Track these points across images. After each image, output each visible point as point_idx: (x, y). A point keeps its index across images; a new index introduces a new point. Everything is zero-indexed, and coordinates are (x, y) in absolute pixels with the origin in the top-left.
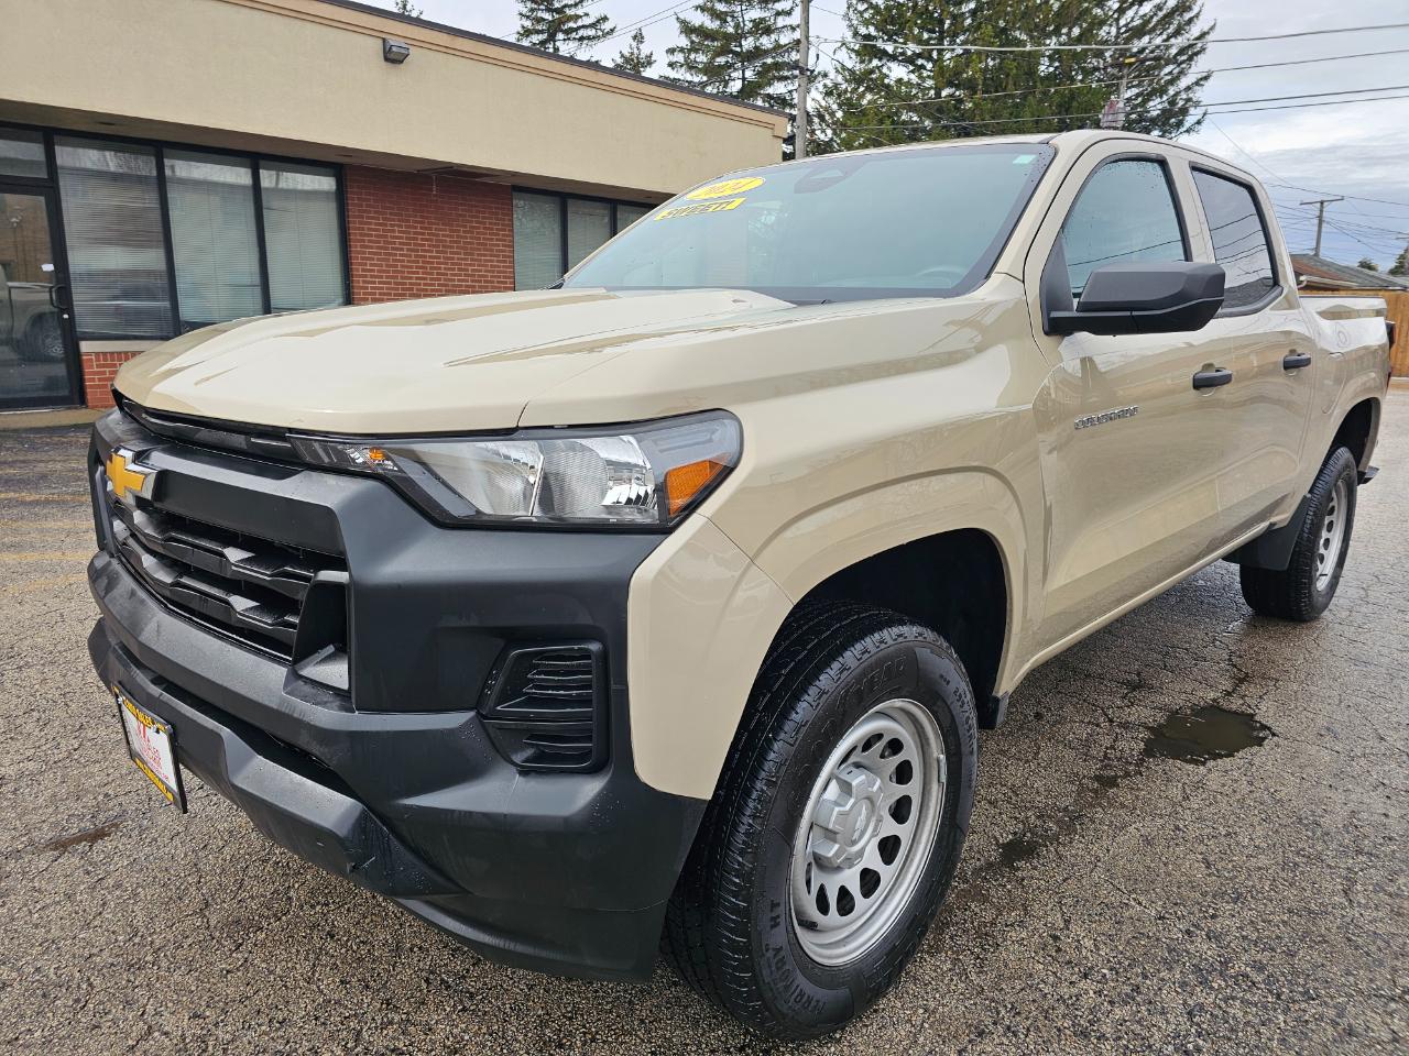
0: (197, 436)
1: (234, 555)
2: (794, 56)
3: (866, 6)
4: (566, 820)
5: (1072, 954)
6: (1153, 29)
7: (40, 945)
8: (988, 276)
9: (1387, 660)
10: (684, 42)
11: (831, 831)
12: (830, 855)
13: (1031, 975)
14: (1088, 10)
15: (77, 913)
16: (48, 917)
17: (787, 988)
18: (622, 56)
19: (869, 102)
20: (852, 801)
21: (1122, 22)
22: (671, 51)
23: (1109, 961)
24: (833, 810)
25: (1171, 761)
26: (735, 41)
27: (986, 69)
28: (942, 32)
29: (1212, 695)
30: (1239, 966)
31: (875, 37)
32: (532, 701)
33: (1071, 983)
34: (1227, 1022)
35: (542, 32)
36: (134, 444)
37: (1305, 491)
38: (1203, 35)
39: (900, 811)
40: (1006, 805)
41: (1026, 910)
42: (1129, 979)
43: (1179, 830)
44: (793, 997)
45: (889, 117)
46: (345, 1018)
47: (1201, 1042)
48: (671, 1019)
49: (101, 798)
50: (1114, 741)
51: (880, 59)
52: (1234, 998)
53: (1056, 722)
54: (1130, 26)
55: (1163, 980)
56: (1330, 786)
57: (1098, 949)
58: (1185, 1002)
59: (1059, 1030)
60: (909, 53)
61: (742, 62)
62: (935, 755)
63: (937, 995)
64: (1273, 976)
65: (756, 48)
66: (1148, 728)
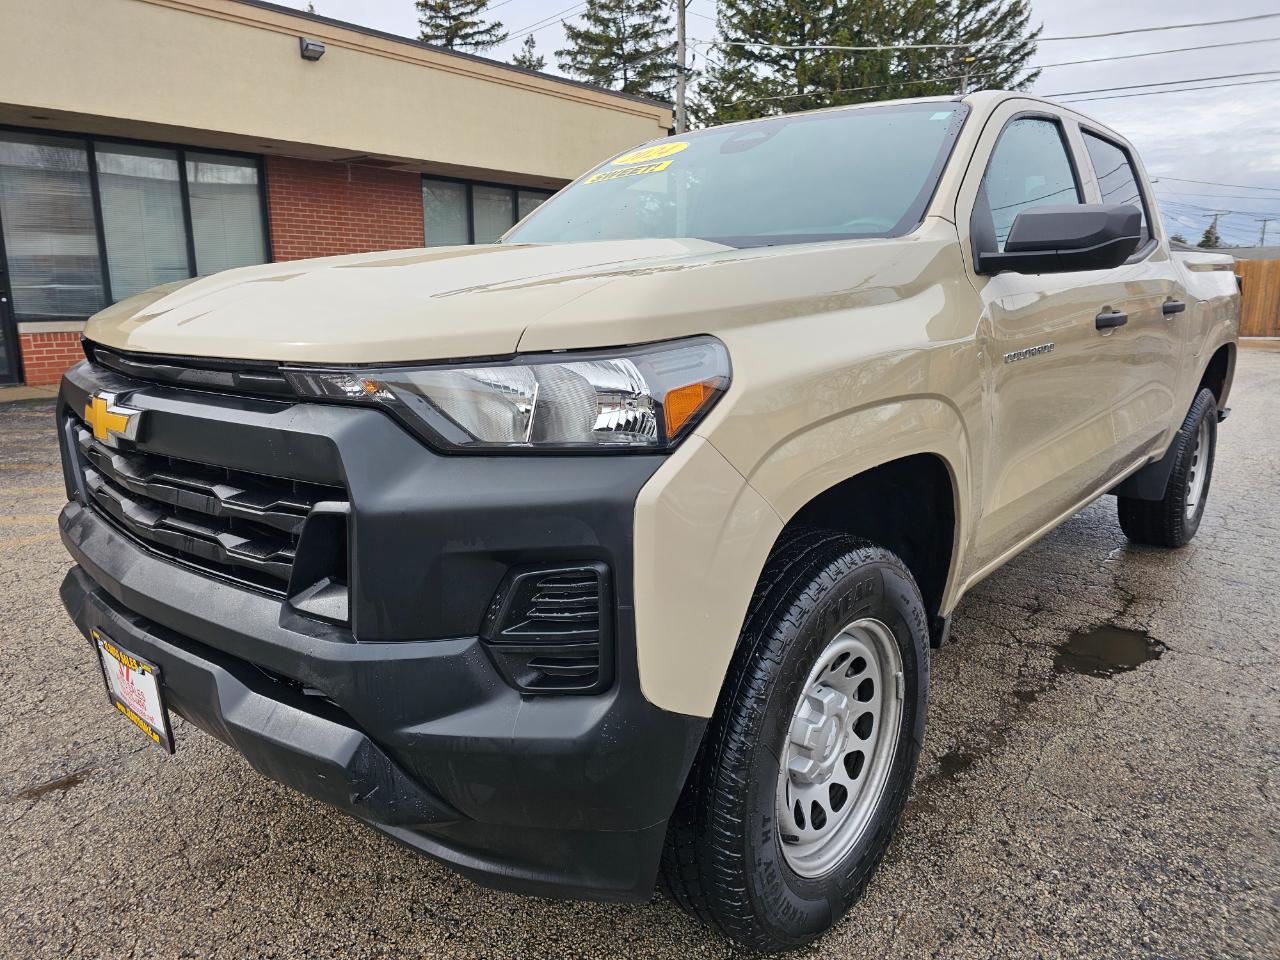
0: (180, 377)
1: (223, 492)
2: (671, 59)
3: (734, 11)
4: (574, 742)
5: (1022, 857)
6: (989, 32)
7: (22, 892)
8: (922, 220)
9: (1255, 580)
10: (571, 45)
11: (806, 748)
12: (805, 771)
13: (988, 879)
14: (930, 16)
15: (56, 858)
16: (27, 863)
17: (776, 901)
18: (515, 59)
19: (739, 98)
20: (824, 718)
21: (961, 26)
22: (559, 54)
23: (1057, 862)
24: (807, 727)
25: (1080, 676)
26: (617, 44)
27: (843, 68)
28: (803, 35)
29: (1106, 615)
30: (1177, 862)
31: (743, 41)
32: (537, 624)
33: (1026, 885)
34: (1176, 914)
35: (440, 37)
36: (115, 388)
37: (1177, 428)
38: (1033, 36)
39: (862, 727)
40: (937, 721)
41: (972, 818)
42: (1078, 878)
43: (1100, 738)
44: (782, 909)
45: (758, 112)
46: (335, 950)
47: (1156, 935)
48: (654, 936)
49: (70, 746)
50: (1026, 660)
51: (748, 60)
52: (1178, 892)
53: (970, 645)
54: (968, 29)
55: (1110, 877)
56: (1228, 693)
57: (1046, 852)
58: (1134, 898)
59: (1022, 930)
60: (774, 54)
61: (624, 64)
62: (894, 672)
63: (904, 902)
64: (1210, 870)
65: (636, 50)
66: (1055, 647)
